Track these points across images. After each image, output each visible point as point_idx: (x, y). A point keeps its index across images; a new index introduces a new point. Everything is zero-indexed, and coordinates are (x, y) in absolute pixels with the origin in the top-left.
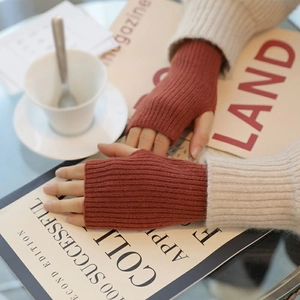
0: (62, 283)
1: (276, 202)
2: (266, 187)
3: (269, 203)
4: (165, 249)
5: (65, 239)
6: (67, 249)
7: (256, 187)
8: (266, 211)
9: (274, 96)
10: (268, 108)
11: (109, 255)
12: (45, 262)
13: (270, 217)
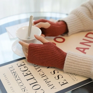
0: (13, 90)
1: (86, 67)
2: (84, 61)
3: (84, 67)
4: (49, 85)
5: (17, 78)
6: (17, 81)
7: (81, 61)
8: (83, 69)
9: (90, 46)
10: (88, 49)
11: (30, 84)
12: (9, 83)
13: (83, 71)
